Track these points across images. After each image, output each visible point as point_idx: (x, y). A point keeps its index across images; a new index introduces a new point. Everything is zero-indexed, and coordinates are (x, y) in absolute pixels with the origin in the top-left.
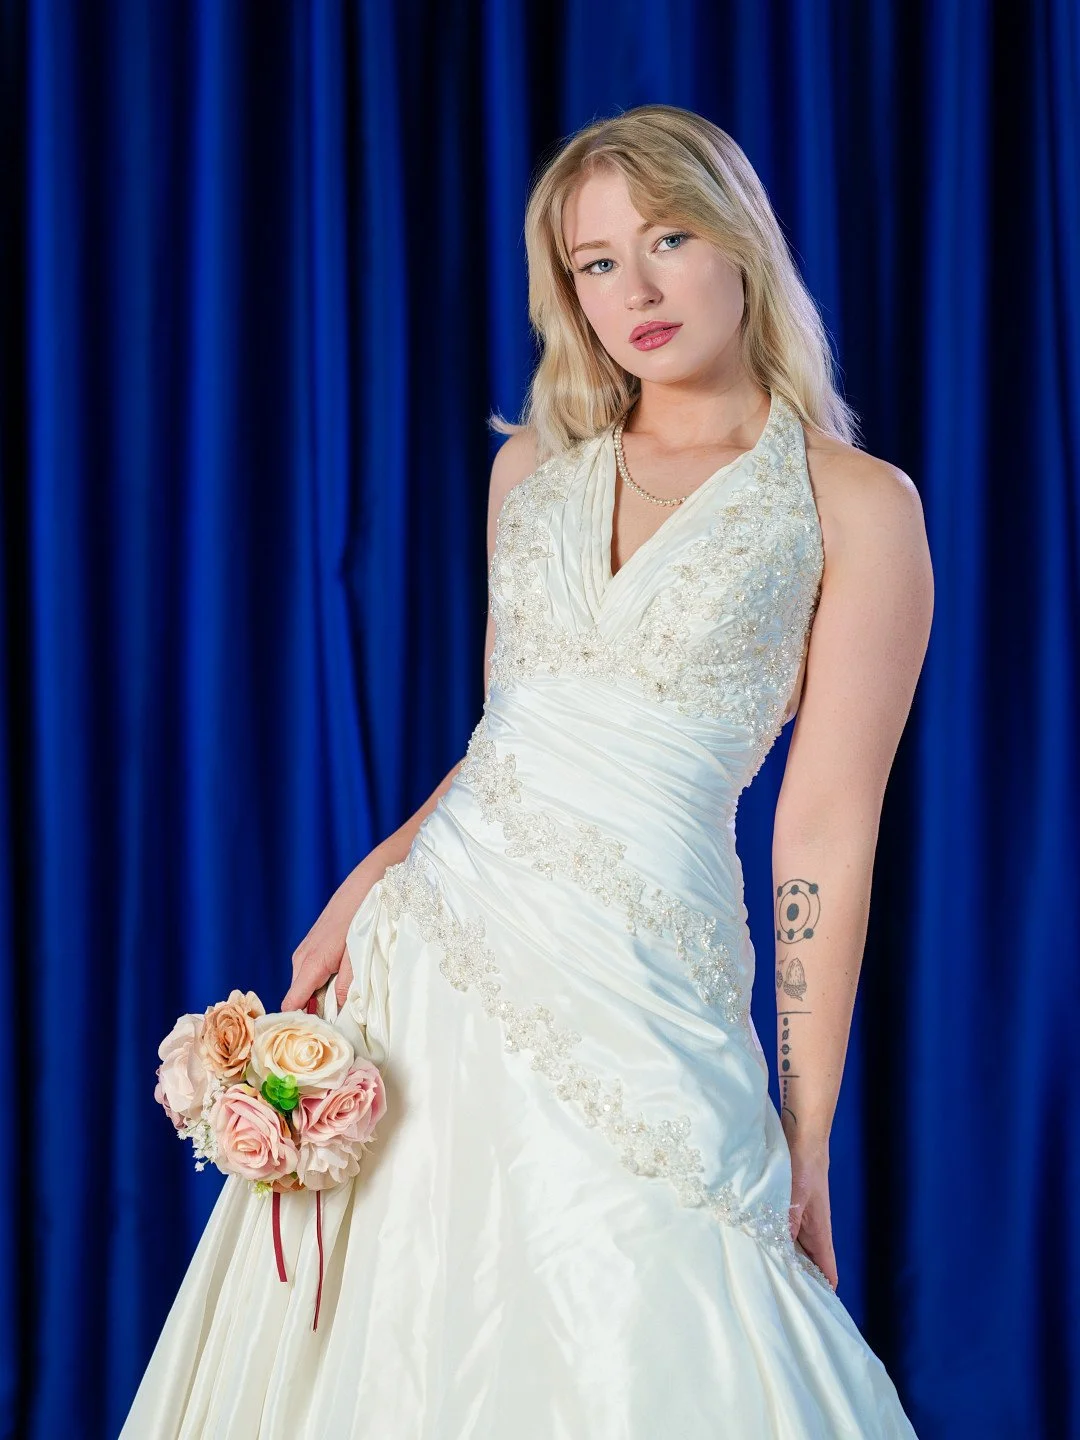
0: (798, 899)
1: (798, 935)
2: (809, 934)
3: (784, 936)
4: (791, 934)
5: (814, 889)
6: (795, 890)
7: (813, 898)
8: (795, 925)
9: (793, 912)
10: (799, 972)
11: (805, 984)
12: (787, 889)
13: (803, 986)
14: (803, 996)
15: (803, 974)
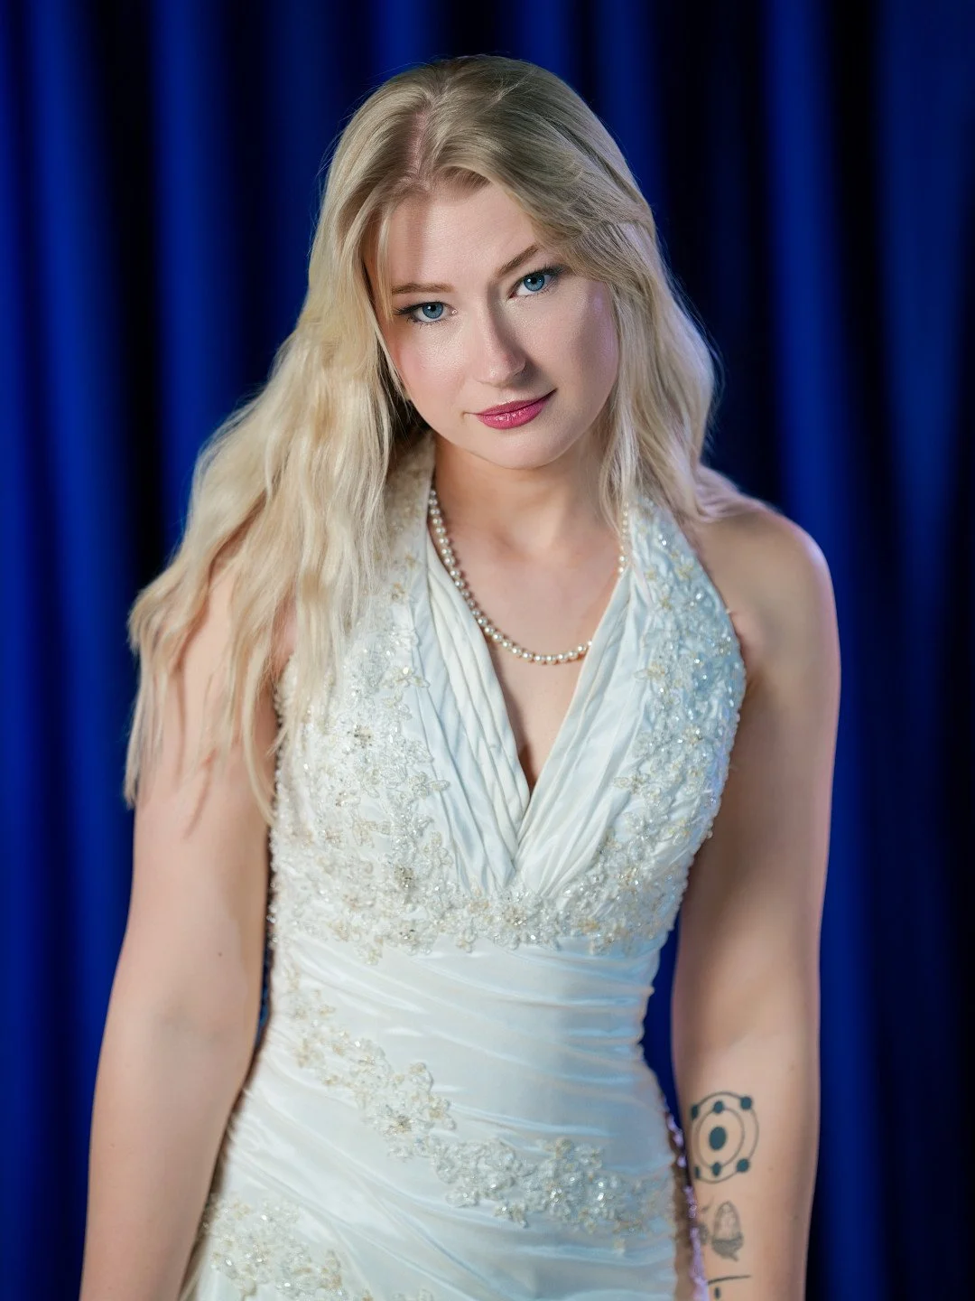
0: (725, 1120)
1: (728, 1170)
2: (743, 1166)
3: (706, 1173)
4: (717, 1169)
5: (746, 1103)
6: (719, 1108)
7: (746, 1115)
8: (723, 1155)
9: (718, 1138)
10: (732, 1221)
11: (740, 1237)
12: (706, 1107)
13: (737, 1241)
14: (739, 1253)
15: (737, 1224)
